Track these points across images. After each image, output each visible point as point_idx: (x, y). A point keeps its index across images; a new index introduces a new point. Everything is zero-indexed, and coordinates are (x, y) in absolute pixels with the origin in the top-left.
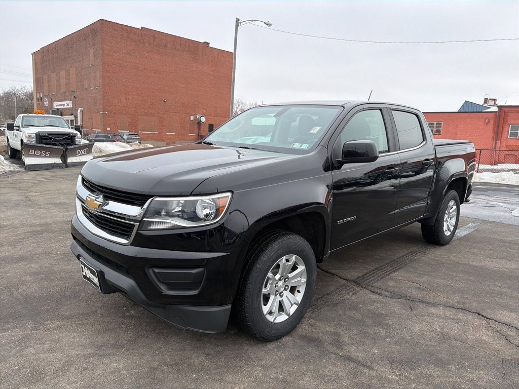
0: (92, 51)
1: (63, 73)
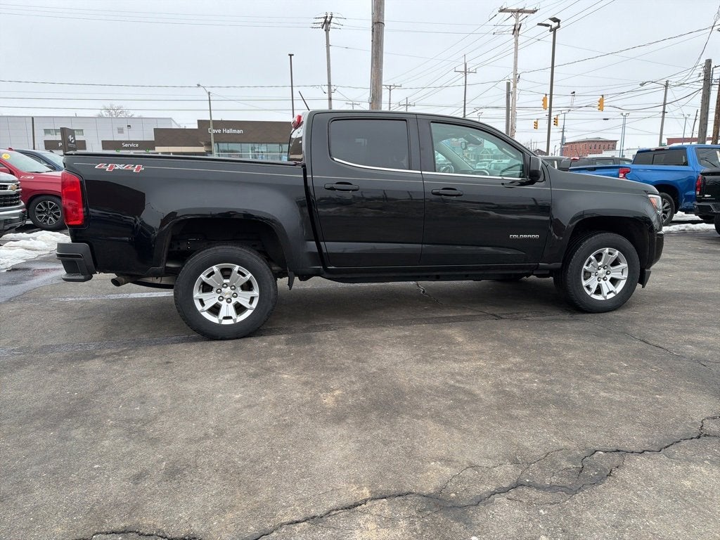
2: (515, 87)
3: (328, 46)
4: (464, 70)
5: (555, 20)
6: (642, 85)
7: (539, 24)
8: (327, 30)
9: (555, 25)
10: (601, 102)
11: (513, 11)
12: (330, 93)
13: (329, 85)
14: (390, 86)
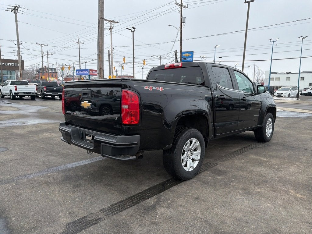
2: (112, 52)
3: (16, 21)
4: (78, 42)
5: (134, 28)
6: (152, 56)
7: (127, 29)
8: (15, 13)
9: (133, 30)
10: (144, 61)
11: (109, 21)
12: (18, 45)
13: (18, 41)
14: (42, 45)
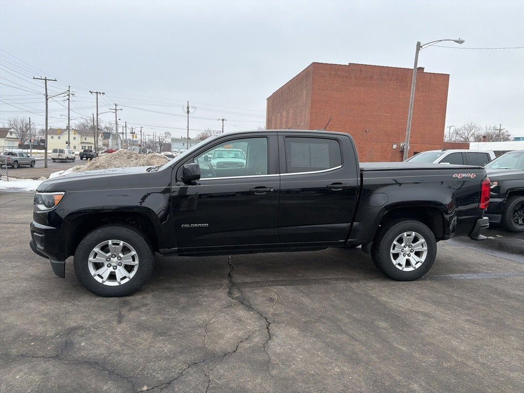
0: (305, 91)
1: (284, 113)
